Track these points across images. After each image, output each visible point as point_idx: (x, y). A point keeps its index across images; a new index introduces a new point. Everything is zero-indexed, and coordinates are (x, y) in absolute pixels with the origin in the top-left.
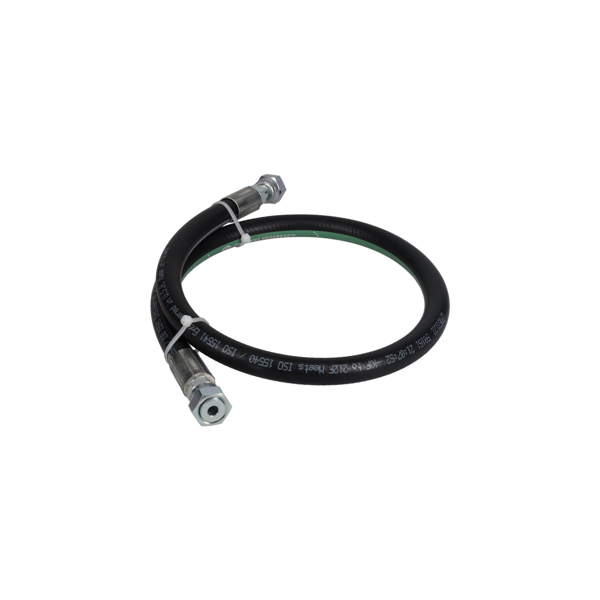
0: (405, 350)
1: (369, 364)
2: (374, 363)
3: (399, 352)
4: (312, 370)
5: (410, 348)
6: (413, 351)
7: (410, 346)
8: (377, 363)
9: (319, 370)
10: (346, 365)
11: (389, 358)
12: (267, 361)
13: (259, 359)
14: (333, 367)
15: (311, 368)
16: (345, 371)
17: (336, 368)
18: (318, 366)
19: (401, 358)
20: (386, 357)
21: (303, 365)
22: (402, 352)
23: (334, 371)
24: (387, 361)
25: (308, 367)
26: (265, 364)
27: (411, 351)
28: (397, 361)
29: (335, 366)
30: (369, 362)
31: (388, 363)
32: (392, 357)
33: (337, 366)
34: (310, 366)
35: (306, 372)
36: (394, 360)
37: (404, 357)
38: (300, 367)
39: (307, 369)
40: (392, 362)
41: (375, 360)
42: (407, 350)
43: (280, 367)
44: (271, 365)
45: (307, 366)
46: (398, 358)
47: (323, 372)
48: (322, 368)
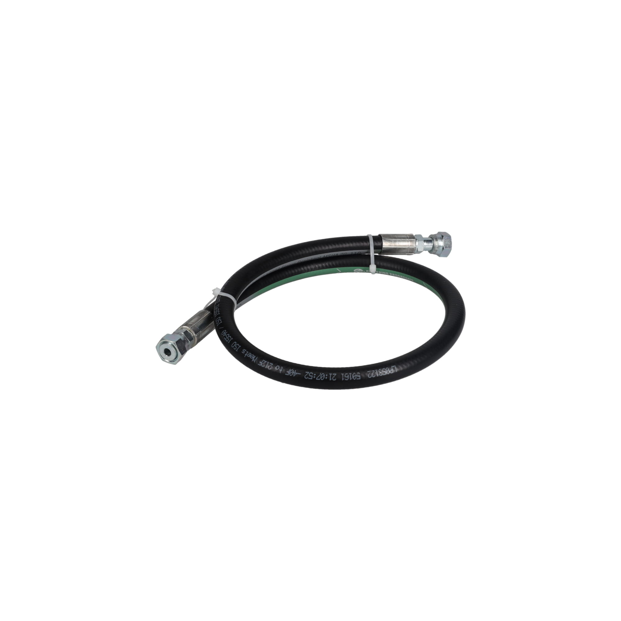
0: (327, 375)
1: (289, 371)
2: (293, 372)
3: (320, 374)
4: (249, 356)
5: (332, 376)
6: (334, 379)
7: (333, 374)
8: (296, 373)
9: (252, 359)
10: (272, 364)
11: (309, 374)
12: (229, 338)
13: (226, 334)
14: (263, 361)
15: (249, 355)
16: (269, 368)
17: (264, 363)
18: (254, 356)
19: (319, 379)
20: (306, 372)
21: (246, 351)
22: (323, 375)
23: (261, 364)
24: (305, 376)
25: (248, 354)
26: (227, 339)
27: (332, 378)
28: (314, 380)
29: (264, 361)
30: (290, 370)
31: (305, 377)
32: (311, 374)
33: (266, 362)
34: (250, 353)
35: (245, 356)
36: (312, 377)
37: (322, 380)
38: (244, 351)
39: (246, 355)
40: (310, 379)
41: (295, 371)
42: (329, 376)
43: (233, 346)
44: (229, 341)
45: (248, 352)
46: (316, 378)
47: (254, 361)
48: (255, 359)
